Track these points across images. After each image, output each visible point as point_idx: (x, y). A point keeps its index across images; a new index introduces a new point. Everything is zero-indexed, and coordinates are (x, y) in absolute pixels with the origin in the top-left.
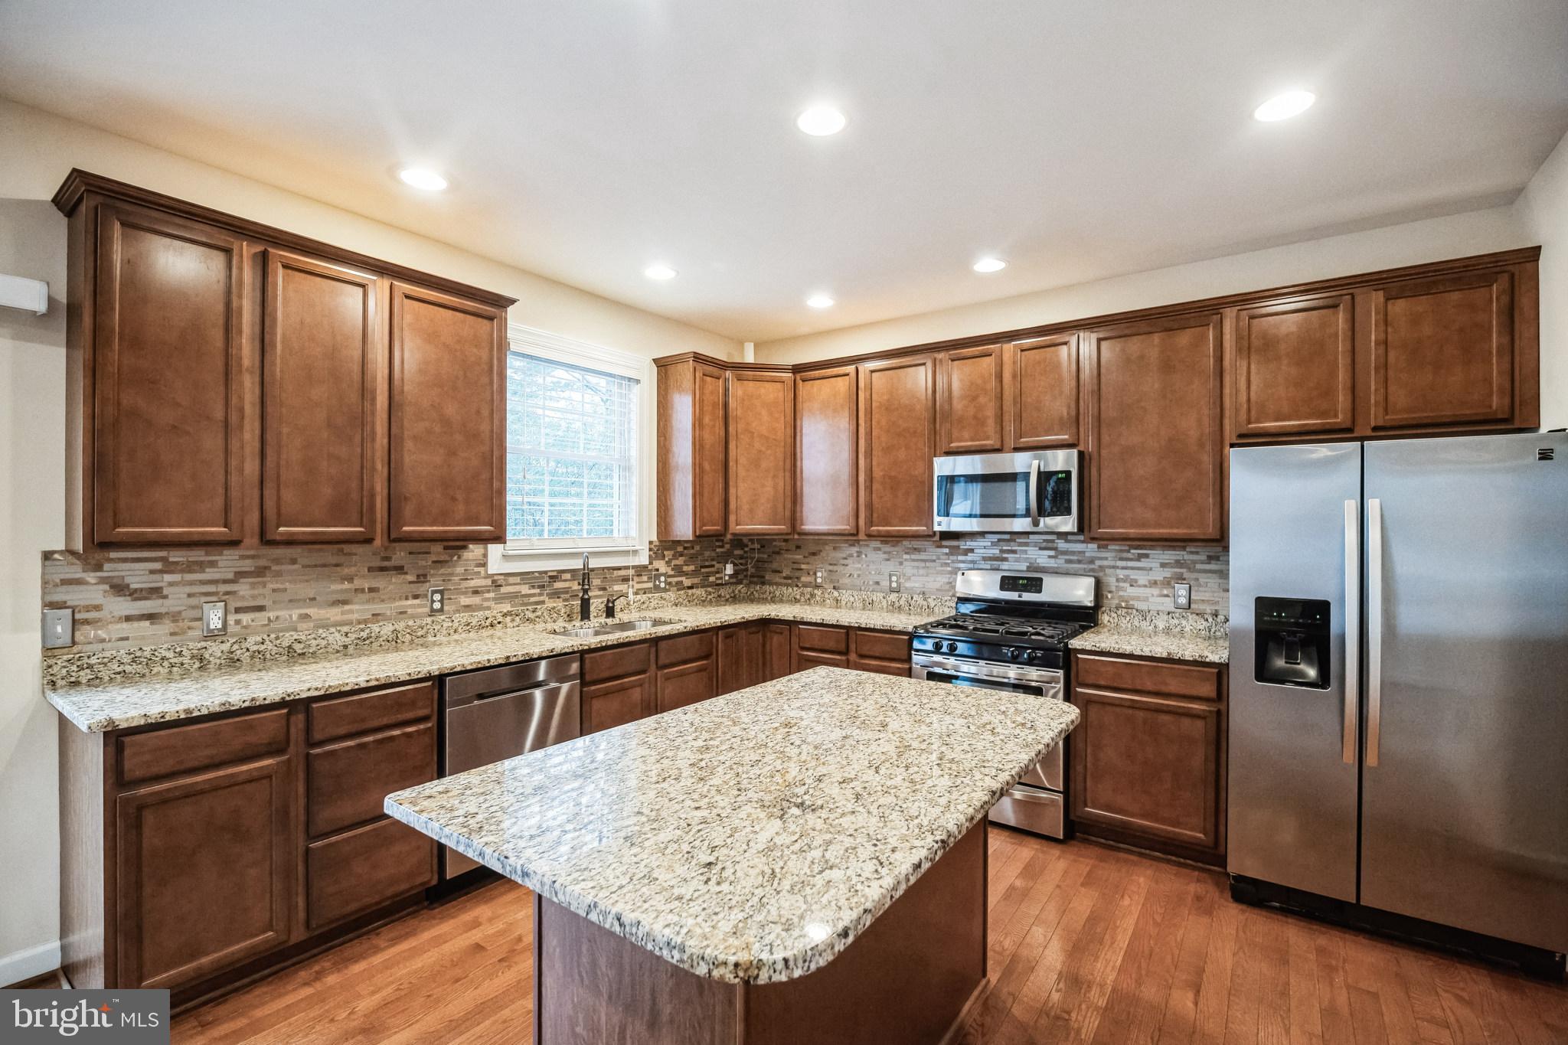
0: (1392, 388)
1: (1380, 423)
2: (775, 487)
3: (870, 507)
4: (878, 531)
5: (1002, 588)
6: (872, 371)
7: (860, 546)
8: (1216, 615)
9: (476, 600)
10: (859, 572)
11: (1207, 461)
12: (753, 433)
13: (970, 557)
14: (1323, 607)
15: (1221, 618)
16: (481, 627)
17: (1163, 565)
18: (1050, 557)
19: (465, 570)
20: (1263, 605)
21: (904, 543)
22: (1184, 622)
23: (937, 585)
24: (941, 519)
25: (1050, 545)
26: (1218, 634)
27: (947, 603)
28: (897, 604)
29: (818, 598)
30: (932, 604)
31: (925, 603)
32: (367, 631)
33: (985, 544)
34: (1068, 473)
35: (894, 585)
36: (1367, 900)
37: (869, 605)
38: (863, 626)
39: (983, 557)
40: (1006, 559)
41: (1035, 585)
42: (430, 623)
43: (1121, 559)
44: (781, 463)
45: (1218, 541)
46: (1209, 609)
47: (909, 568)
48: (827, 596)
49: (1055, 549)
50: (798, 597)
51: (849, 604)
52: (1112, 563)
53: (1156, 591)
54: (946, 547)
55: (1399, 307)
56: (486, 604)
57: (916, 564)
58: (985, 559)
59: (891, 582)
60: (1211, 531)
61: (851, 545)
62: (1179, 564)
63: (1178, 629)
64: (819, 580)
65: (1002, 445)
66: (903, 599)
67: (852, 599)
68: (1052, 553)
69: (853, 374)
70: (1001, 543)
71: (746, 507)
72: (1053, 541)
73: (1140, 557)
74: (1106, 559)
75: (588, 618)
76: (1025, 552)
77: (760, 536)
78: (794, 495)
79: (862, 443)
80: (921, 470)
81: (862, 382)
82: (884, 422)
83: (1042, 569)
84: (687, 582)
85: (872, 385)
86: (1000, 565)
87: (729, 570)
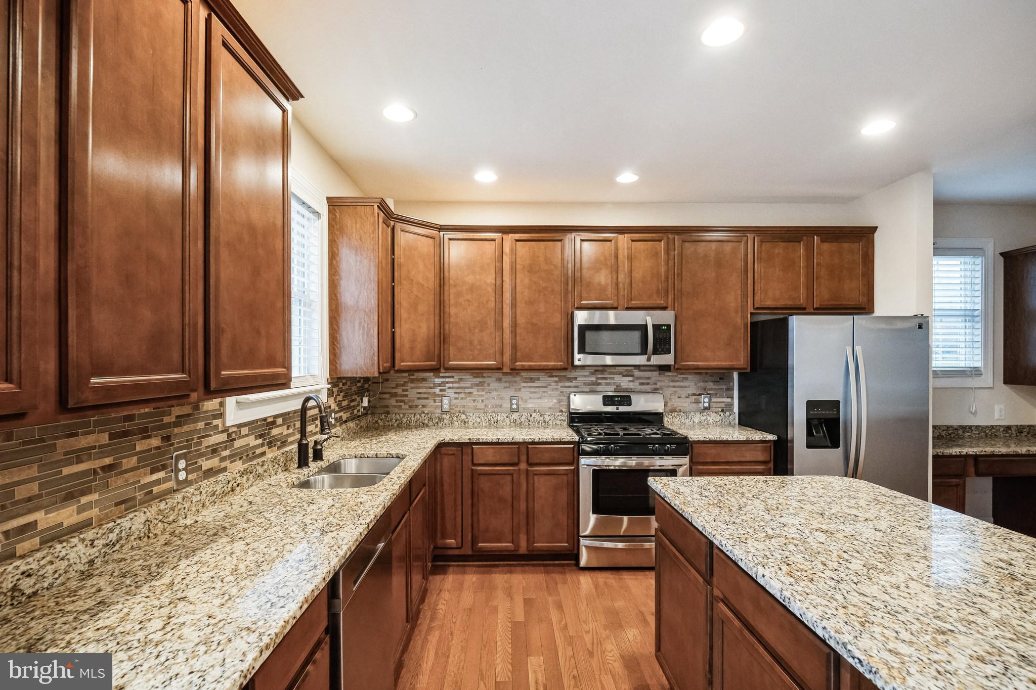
0: (822, 289)
2: (428, 328)
3: (514, 347)
4: (523, 366)
5: (605, 404)
6: (517, 241)
7: (483, 377)
9: (214, 462)
10: (482, 398)
11: (740, 322)
12: (412, 280)
13: (574, 383)
16: (225, 494)
17: (695, 384)
18: (629, 381)
19: (206, 424)
21: (522, 374)
22: (709, 418)
23: (550, 405)
24: (581, 356)
25: (630, 373)
26: (726, 423)
27: (559, 418)
28: (518, 421)
29: (446, 421)
30: (547, 418)
31: (542, 419)
32: (117, 531)
33: (585, 374)
34: (670, 327)
35: (514, 406)
37: (494, 424)
38: (537, 440)
39: (584, 383)
40: (599, 384)
41: (627, 400)
42: (180, 500)
43: (673, 381)
44: (432, 309)
47: (525, 393)
48: (455, 419)
49: (632, 376)
50: (426, 422)
51: (476, 425)
52: (667, 384)
54: (556, 376)
56: (223, 465)
57: (532, 390)
58: (585, 384)
59: (511, 404)
60: (742, 363)
61: (475, 377)
63: (706, 422)
65: (618, 305)
66: (524, 417)
67: (479, 420)
68: (631, 379)
69: (498, 241)
70: (597, 373)
71: (407, 346)
72: (631, 371)
74: (664, 381)
75: (307, 465)
76: (613, 379)
77: (411, 371)
78: (442, 338)
79: (507, 296)
80: (558, 319)
81: (507, 249)
82: (526, 281)
83: (627, 390)
84: (345, 416)
85: (513, 252)
86: (599, 388)
87: (365, 403)
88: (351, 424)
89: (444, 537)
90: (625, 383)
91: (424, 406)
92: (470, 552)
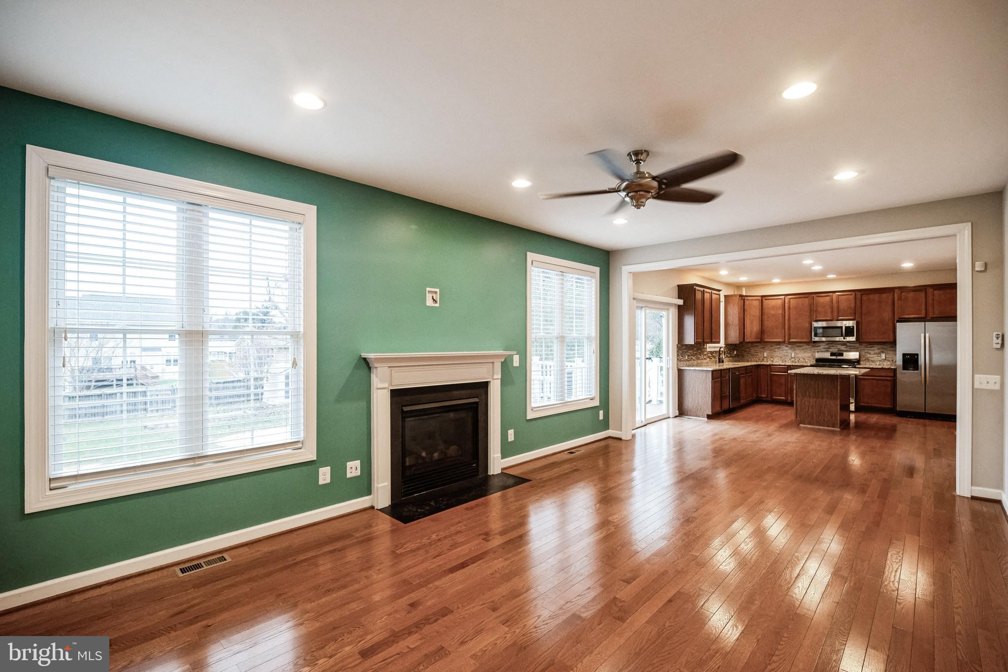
0: (935, 310)
1: (932, 317)
2: (757, 328)
3: (790, 334)
4: (792, 341)
5: (831, 356)
6: (790, 298)
7: (780, 345)
8: (893, 361)
10: (780, 353)
11: (891, 325)
12: (751, 314)
13: (819, 348)
14: (917, 355)
15: (894, 361)
17: (878, 349)
18: (845, 347)
20: (904, 355)
21: (796, 344)
22: (884, 363)
23: (808, 356)
24: (815, 338)
27: (812, 360)
28: (794, 361)
29: (765, 360)
30: (807, 361)
31: (804, 360)
33: (823, 344)
34: (854, 327)
35: (793, 356)
36: (927, 412)
37: (784, 362)
40: (830, 348)
41: (842, 355)
43: (866, 348)
44: (758, 323)
45: (893, 343)
46: (890, 359)
47: (798, 351)
48: (768, 359)
49: (846, 345)
50: (757, 360)
51: (777, 362)
53: (876, 355)
54: (811, 345)
55: (936, 292)
57: (801, 350)
58: (825, 348)
60: (892, 339)
61: (776, 345)
62: (883, 348)
63: (882, 364)
64: (765, 355)
65: (833, 318)
66: (797, 360)
67: (778, 360)
69: (784, 299)
70: (829, 344)
71: (749, 334)
72: (846, 343)
73: (871, 347)
74: (862, 348)
76: (837, 346)
77: (752, 343)
78: (762, 332)
79: (787, 317)
80: (807, 325)
81: (786, 301)
82: (794, 312)
83: (842, 351)
84: (729, 356)
85: (789, 302)
86: (830, 350)
87: (735, 353)
88: (731, 358)
89: (761, 394)
90: (843, 348)
91: (757, 355)
92: (770, 400)
